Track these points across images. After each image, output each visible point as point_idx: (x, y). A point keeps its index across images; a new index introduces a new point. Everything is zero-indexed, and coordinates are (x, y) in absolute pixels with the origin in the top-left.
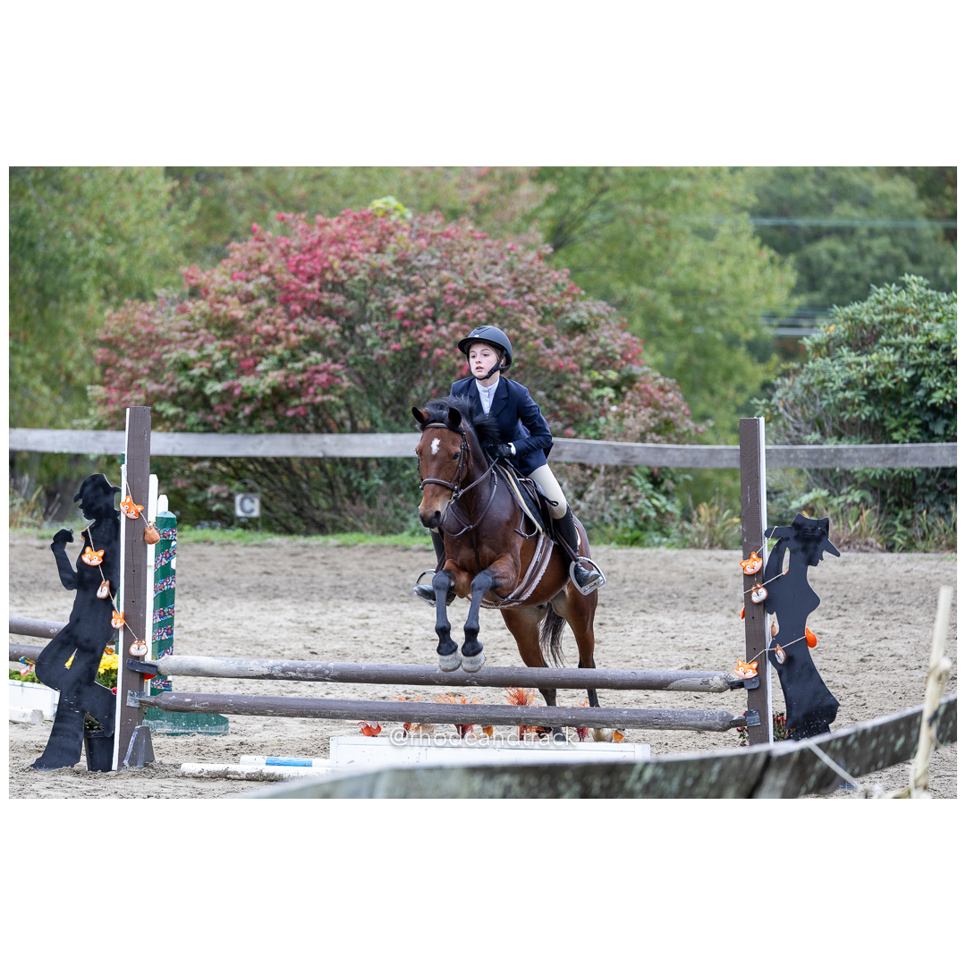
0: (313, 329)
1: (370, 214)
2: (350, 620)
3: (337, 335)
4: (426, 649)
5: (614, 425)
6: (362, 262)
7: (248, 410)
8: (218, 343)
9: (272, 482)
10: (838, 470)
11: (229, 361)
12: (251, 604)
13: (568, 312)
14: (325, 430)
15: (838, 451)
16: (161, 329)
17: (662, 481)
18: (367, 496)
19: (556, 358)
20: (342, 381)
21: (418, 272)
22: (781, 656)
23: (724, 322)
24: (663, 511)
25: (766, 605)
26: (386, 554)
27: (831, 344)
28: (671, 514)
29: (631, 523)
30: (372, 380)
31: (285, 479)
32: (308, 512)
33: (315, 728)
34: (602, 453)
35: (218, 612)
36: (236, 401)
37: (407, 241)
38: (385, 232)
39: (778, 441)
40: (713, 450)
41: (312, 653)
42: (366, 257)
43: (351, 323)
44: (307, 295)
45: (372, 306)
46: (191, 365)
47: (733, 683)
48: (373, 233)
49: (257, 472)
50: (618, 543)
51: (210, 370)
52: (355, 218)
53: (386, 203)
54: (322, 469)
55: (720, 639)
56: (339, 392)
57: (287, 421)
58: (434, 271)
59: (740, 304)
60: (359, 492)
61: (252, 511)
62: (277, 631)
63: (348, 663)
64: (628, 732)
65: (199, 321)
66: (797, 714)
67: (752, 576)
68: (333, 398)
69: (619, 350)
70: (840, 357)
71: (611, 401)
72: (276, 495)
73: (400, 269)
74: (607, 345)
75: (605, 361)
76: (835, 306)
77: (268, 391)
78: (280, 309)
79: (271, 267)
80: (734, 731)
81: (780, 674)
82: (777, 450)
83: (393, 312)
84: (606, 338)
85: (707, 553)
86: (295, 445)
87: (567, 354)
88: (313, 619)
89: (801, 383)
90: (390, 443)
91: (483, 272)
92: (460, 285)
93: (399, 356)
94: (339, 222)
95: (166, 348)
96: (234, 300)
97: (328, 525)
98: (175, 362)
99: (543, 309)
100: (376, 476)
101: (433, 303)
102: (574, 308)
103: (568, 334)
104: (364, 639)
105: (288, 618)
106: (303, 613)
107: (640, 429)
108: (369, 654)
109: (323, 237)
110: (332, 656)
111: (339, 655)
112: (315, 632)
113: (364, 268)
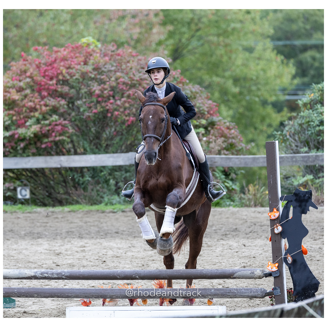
0: (53, 104)
1: (80, 46)
2: (76, 248)
3: (66, 106)
4: (113, 262)
5: (205, 147)
6: (77, 70)
7: (22, 145)
8: (6, 112)
9: (36, 181)
10: (317, 165)
11: (12, 121)
12: (26, 242)
14: (61, 154)
15: (317, 156)
17: (230, 174)
18: (83, 186)
20: (69, 129)
21: (105, 74)
22: (290, 260)
23: (259, 93)
24: (231, 188)
25: (282, 235)
26: (93, 215)
27: (312, 103)
28: (235, 190)
30: (84, 128)
31: (42, 179)
32: (54, 195)
33: (59, 303)
35: (10, 246)
36: (16, 141)
37: (99, 58)
38: (88, 54)
39: (287, 152)
40: (254, 158)
41: (57, 265)
42: (79, 67)
43: (73, 100)
44: (50, 87)
45: (83, 91)
47: (266, 274)
48: (82, 55)
49: (28, 176)
52: (73, 48)
53: (87, 40)
54: (60, 173)
55: (260, 252)
56: (67, 135)
57: (42, 150)
58: (113, 73)
59: (267, 84)
60: (79, 184)
61: (26, 195)
62: (40, 255)
63: (75, 270)
64: (215, 300)
66: (299, 289)
67: (274, 220)
68: (64, 138)
69: (206, 109)
70: (317, 109)
71: (203, 135)
72: (38, 187)
73: (96, 72)
74: (200, 107)
75: (200, 115)
76: (313, 84)
77: (32, 135)
78: (37, 94)
79: (31, 74)
80: (267, 298)
81: (290, 269)
82: (287, 157)
83: (93, 94)
84: (200, 103)
85: (253, 209)
86: (46, 162)
88: (57, 248)
89: (298, 123)
90: (93, 159)
91: (138, 73)
92: (126, 79)
93: (97, 116)
94: (65, 50)
96: (13, 91)
97: (64, 201)
100: (87, 176)
101: (113, 89)
104: (83, 257)
105: (45, 248)
106: (52, 246)
107: (218, 148)
108: (85, 265)
109: (57, 58)
110: (66, 267)
111: (70, 266)
112: (58, 255)
113: (78, 73)
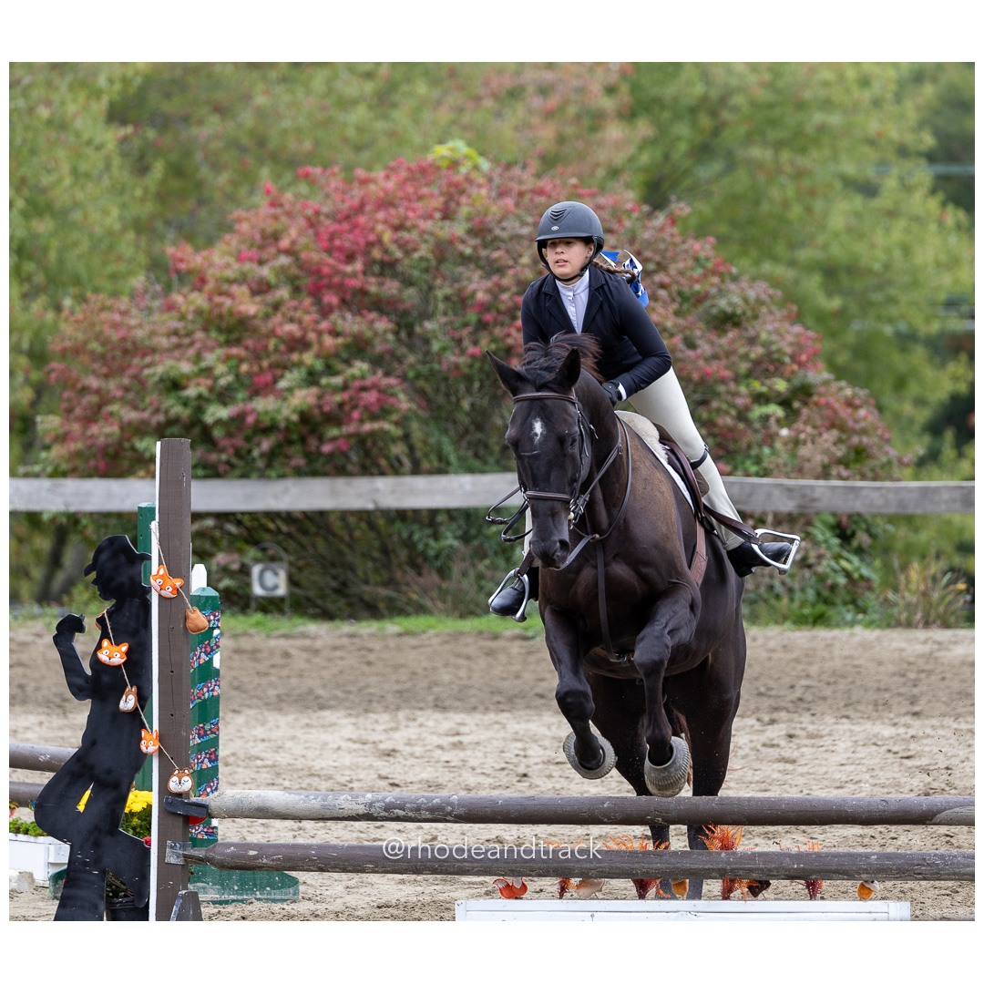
0: (356, 328)
1: (431, 165)
2: (435, 738)
3: (390, 337)
4: (550, 776)
5: (784, 457)
6: (423, 232)
7: (266, 445)
8: (220, 352)
11: (237, 376)
12: (291, 718)
13: (714, 297)
14: (374, 470)
16: (140, 333)
17: (853, 534)
18: (437, 564)
19: (701, 363)
20: (399, 401)
21: (502, 245)
24: (856, 576)
28: (867, 580)
29: (811, 594)
30: (441, 399)
31: (321, 545)
32: (353, 590)
34: (769, 495)
35: (245, 730)
36: (250, 432)
37: (486, 201)
38: (452, 190)
40: (925, 491)
41: (393, 785)
42: (427, 225)
43: (410, 319)
44: (346, 282)
45: (440, 294)
46: (184, 382)
48: (435, 190)
49: (279, 531)
50: (795, 622)
51: (211, 389)
52: (409, 169)
53: (452, 150)
54: (372, 526)
56: (395, 417)
58: (526, 243)
60: (426, 559)
61: (276, 587)
62: (335, 756)
64: (877, 886)
65: (193, 322)
68: (387, 426)
69: (789, 350)
71: (778, 421)
72: (308, 565)
73: (474, 241)
74: (771, 343)
75: (768, 365)
78: (307, 301)
79: (293, 243)
83: (469, 302)
84: (769, 333)
85: (921, 634)
86: (334, 493)
87: (716, 357)
88: (383, 737)
90: (468, 487)
93: (477, 365)
94: (387, 177)
95: (148, 359)
96: (241, 291)
97: (381, 606)
98: (161, 380)
99: (680, 293)
100: (449, 534)
102: (721, 292)
103: (716, 328)
104: (460, 764)
105: (347, 737)
106: (366, 729)
107: (822, 461)
108: (473, 785)
109: (366, 198)
110: (419, 789)
111: (430, 786)
112: (389, 755)
113: (426, 241)
